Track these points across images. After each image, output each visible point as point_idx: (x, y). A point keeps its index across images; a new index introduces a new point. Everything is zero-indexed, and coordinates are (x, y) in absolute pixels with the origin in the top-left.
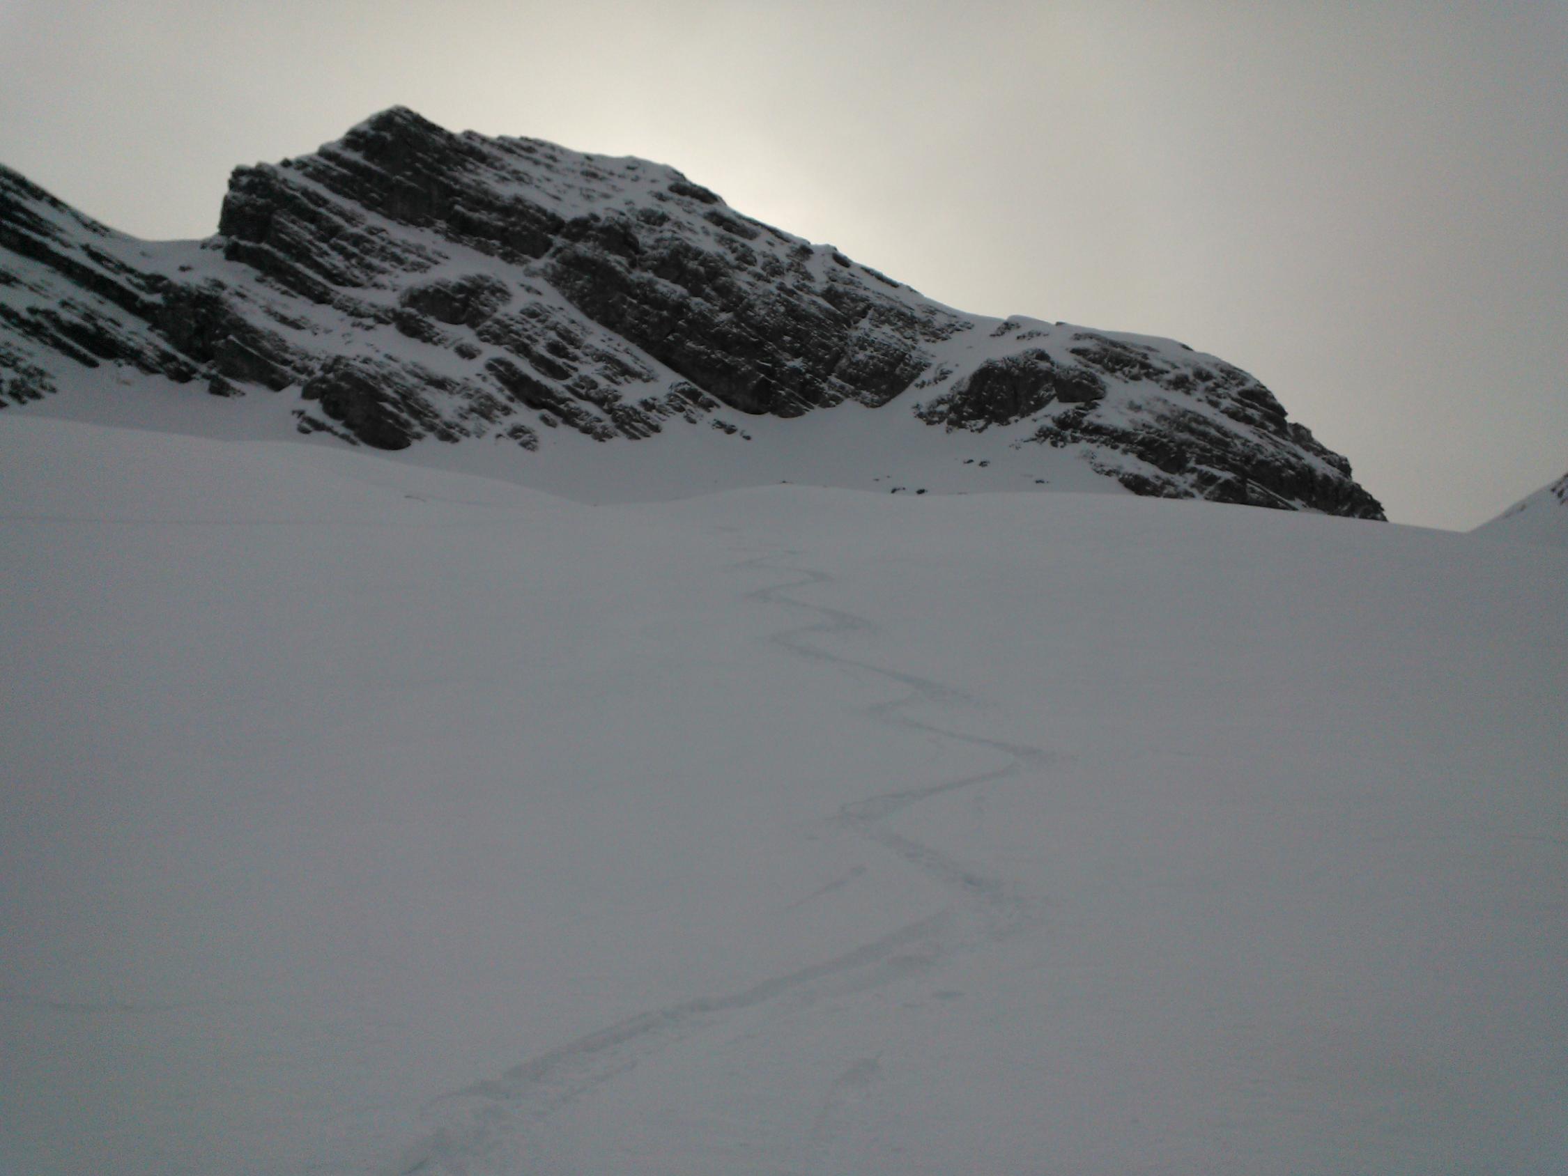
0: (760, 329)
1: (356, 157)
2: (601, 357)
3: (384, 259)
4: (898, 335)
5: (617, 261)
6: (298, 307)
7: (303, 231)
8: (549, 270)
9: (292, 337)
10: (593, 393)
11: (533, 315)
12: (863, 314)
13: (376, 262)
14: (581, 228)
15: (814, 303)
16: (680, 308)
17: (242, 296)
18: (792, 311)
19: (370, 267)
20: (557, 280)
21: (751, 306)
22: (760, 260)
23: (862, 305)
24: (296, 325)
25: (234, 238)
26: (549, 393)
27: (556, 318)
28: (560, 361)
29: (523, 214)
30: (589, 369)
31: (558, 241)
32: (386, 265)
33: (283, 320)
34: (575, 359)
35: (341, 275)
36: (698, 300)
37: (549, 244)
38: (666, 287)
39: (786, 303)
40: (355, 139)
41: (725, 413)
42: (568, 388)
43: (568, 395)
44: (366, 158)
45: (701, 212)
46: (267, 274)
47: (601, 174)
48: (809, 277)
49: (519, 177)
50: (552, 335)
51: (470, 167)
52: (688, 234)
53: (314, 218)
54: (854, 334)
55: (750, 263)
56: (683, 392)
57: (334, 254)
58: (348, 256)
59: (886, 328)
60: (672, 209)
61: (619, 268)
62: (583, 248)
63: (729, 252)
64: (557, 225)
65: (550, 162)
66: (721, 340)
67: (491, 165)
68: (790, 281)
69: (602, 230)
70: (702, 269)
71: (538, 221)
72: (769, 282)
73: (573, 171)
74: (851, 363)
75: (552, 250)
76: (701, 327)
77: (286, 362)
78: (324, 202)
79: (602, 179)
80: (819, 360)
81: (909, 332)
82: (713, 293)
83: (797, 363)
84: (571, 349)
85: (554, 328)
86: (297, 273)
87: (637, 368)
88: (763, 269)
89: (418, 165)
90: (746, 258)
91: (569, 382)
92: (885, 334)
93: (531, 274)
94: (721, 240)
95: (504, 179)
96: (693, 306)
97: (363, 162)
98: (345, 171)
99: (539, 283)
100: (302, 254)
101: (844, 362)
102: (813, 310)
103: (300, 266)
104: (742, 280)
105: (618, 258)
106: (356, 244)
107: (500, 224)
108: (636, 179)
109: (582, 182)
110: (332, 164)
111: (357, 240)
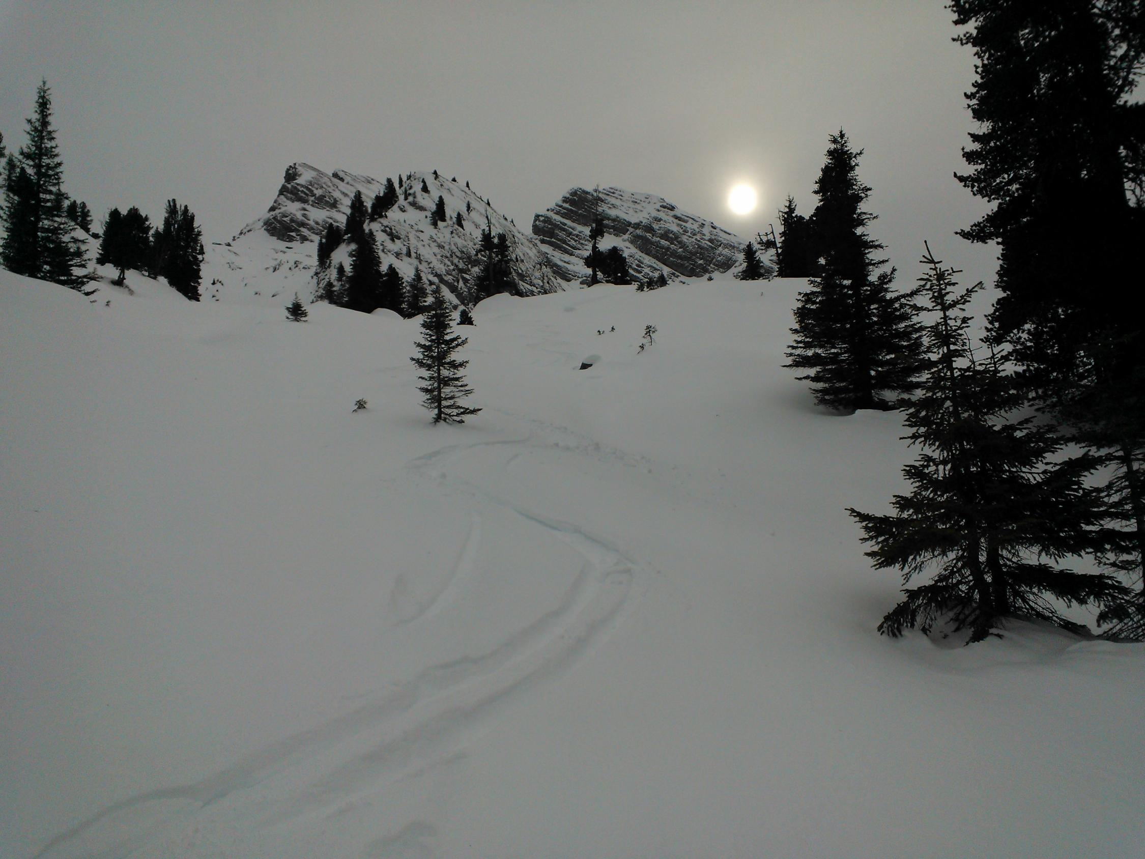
0: (691, 252)
1: (567, 205)
2: (650, 266)
3: (585, 241)
4: (729, 252)
5: (649, 235)
6: (567, 257)
7: (562, 235)
8: (629, 239)
9: (570, 267)
10: (648, 277)
11: (631, 256)
12: (720, 245)
13: (583, 242)
14: (637, 226)
15: (706, 243)
16: (668, 249)
17: (553, 256)
18: (699, 246)
19: (582, 244)
20: (632, 242)
21: (688, 247)
22: (689, 231)
23: (719, 243)
24: (568, 263)
25: (542, 237)
26: (638, 278)
27: (637, 256)
28: (639, 269)
29: (619, 222)
30: (647, 270)
31: (631, 230)
32: (586, 243)
33: (565, 262)
34: (643, 268)
35: (575, 247)
36: (673, 245)
37: (628, 230)
38: (664, 242)
39: (697, 244)
40: (566, 200)
41: (683, 278)
42: (642, 276)
43: (643, 278)
45: (671, 215)
46: (556, 248)
47: (638, 202)
48: (704, 235)
49: (614, 206)
50: (636, 261)
51: (600, 205)
52: (668, 225)
53: (564, 230)
54: (718, 252)
56: (671, 273)
57: (572, 240)
58: (576, 241)
59: (726, 250)
60: (662, 215)
61: (650, 238)
62: (639, 232)
63: (680, 229)
64: (629, 224)
65: (621, 197)
66: (680, 257)
67: (605, 203)
68: (698, 237)
69: (644, 226)
70: (673, 236)
71: (624, 223)
72: (692, 238)
73: (629, 201)
74: (716, 261)
75: (629, 232)
76: (674, 254)
77: (570, 274)
78: (565, 224)
80: (707, 260)
81: (733, 251)
82: (677, 243)
83: (701, 262)
84: (642, 265)
85: (637, 260)
86: (564, 248)
87: (659, 268)
88: (691, 234)
89: (586, 207)
90: (686, 231)
91: (642, 274)
92: (726, 252)
93: (624, 241)
94: (678, 225)
95: (610, 208)
96: (672, 248)
97: (570, 207)
98: (565, 211)
99: (628, 244)
100: (565, 242)
101: (714, 260)
102: (706, 246)
103: (564, 245)
104: (684, 238)
105: (649, 234)
107: (612, 224)
108: (649, 203)
109: (632, 205)
110: (561, 209)
111: (577, 236)
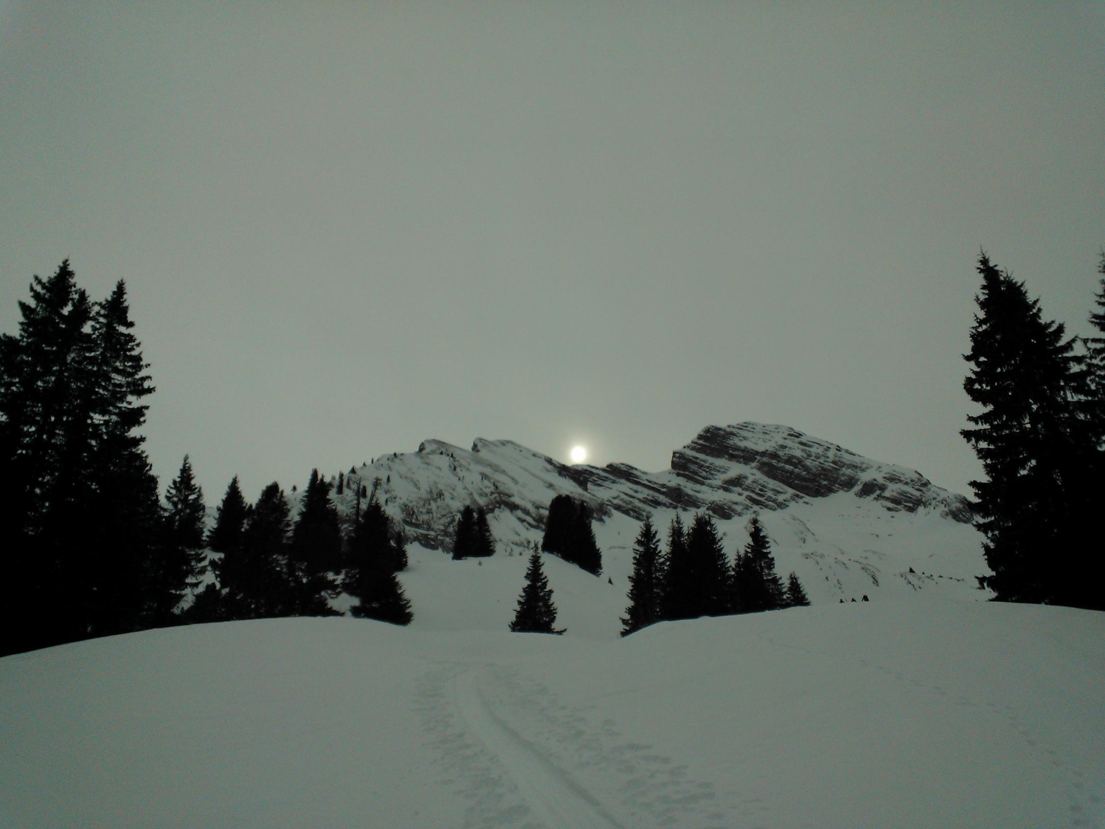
0: (814, 475)
1: (701, 442)
2: (773, 490)
3: (715, 471)
4: (852, 472)
5: (774, 462)
6: (698, 487)
7: (694, 467)
8: (757, 466)
9: (699, 495)
10: (771, 500)
11: (754, 482)
12: (843, 466)
13: (713, 472)
14: (763, 454)
15: (829, 465)
16: (792, 472)
17: (685, 487)
18: (823, 469)
19: (712, 474)
20: (759, 469)
21: (811, 469)
22: (814, 455)
23: (842, 464)
24: (699, 492)
25: (677, 471)
26: (761, 501)
27: (761, 482)
28: (762, 493)
29: (748, 452)
30: (770, 494)
31: (758, 457)
32: (716, 473)
33: (696, 491)
34: (766, 492)
35: (706, 477)
36: (797, 470)
37: (756, 459)
38: (788, 467)
39: (821, 467)
40: (700, 437)
41: (807, 499)
42: (765, 499)
43: (766, 501)
44: (704, 441)
45: (797, 442)
46: (688, 480)
47: (768, 432)
48: (828, 457)
49: (745, 438)
50: (760, 486)
51: (732, 438)
52: (793, 451)
53: (696, 463)
54: (841, 472)
55: (811, 457)
56: (795, 495)
57: (703, 472)
58: (707, 472)
59: (849, 470)
60: (788, 443)
61: (775, 464)
62: (765, 459)
63: (805, 454)
64: (757, 453)
65: (753, 430)
66: (804, 479)
67: (737, 436)
68: (821, 460)
69: (769, 454)
70: (797, 461)
71: (752, 453)
72: (816, 461)
73: (760, 432)
74: (841, 481)
75: (757, 461)
76: (798, 476)
77: (699, 502)
78: (697, 458)
79: (768, 434)
80: (831, 481)
81: (856, 470)
82: (801, 467)
83: (825, 483)
84: (765, 489)
85: (760, 485)
86: (696, 479)
87: (783, 491)
88: (815, 457)
89: (718, 441)
90: (809, 456)
91: (765, 498)
92: (849, 472)
93: (752, 468)
94: (803, 450)
95: (741, 440)
96: (795, 471)
97: (704, 443)
98: (699, 447)
99: (755, 471)
100: (696, 473)
101: (839, 481)
102: (829, 468)
103: (696, 477)
104: (808, 462)
105: (775, 461)
106: (708, 468)
107: (742, 455)
108: (778, 432)
109: (762, 436)
110: (696, 445)
111: (708, 467)
